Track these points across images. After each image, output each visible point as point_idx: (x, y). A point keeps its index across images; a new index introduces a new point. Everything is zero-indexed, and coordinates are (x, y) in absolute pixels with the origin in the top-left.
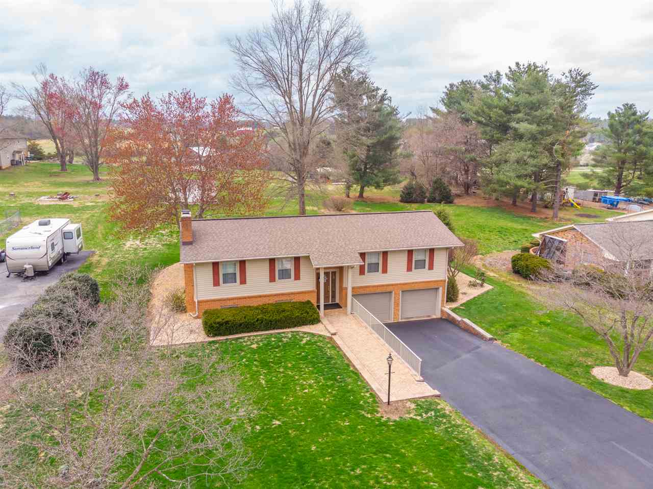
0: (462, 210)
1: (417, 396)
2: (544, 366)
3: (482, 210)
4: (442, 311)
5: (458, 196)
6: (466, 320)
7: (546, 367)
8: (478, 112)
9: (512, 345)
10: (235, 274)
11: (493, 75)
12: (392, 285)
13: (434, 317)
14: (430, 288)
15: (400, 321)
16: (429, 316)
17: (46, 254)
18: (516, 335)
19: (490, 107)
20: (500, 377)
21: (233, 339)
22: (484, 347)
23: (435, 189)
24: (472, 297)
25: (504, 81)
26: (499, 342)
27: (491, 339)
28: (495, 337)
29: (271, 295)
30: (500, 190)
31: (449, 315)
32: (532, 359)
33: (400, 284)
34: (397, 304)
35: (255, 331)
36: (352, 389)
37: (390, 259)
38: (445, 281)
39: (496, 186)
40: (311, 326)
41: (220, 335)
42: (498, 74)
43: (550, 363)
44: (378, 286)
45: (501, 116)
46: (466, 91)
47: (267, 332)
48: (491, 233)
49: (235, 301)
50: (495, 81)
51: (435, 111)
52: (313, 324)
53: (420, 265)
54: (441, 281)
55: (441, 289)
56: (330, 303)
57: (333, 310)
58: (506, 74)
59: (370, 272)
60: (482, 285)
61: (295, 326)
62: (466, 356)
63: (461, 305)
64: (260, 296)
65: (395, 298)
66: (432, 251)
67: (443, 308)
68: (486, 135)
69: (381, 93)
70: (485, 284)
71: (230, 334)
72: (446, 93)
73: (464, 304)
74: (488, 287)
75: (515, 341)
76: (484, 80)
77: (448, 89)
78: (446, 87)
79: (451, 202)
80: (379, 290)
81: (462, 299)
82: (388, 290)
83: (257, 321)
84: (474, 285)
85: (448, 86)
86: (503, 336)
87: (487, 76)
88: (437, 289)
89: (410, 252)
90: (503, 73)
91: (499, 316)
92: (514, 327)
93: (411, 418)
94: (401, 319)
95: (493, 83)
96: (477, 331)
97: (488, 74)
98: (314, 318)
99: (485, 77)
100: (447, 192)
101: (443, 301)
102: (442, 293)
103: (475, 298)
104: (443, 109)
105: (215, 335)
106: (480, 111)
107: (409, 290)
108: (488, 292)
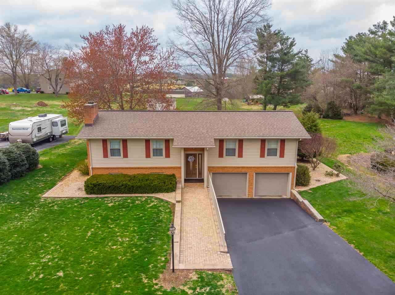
0: (348, 124)
1: (206, 268)
2: (362, 254)
3: (364, 125)
4: (291, 193)
5: (348, 115)
6: (306, 202)
7: (363, 255)
8: (367, 53)
9: (338, 228)
10: (120, 149)
11: (381, 24)
12: (247, 168)
13: (285, 197)
14: (282, 173)
15: (254, 197)
16: (281, 196)
17: (31, 133)
18: (348, 220)
19: (376, 47)
20: (307, 259)
21: (101, 198)
22: (311, 226)
23: (329, 109)
24: (324, 184)
25: (390, 27)
26: (329, 224)
27: (321, 221)
28: (326, 219)
29: (147, 168)
30: (379, 110)
31: (295, 196)
32: (352, 246)
33: (254, 167)
34: (251, 184)
35: (120, 193)
36: (154, 251)
37: (245, 146)
38: (295, 167)
39: (377, 107)
40: (166, 194)
41: (94, 193)
42: (385, 23)
43: (369, 252)
44: (235, 167)
45: (385, 54)
46: (361, 40)
47: (129, 195)
48: (365, 140)
49: (120, 170)
50: (382, 28)
51: (336, 56)
52: (167, 192)
53: (272, 153)
54: (291, 167)
55: (291, 174)
56: (197, 178)
57: (195, 184)
58: (391, 22)
59: (229, 155)
60: (337, 175)
61: (153, 193)
62: (287, 233)
63: (310, 189)
64: (138, 168)
65: (249, 178)
66: (283, 141)
67: (292, 190)
68: (372, 69)
69: (290, 41)
70: (340, 175)
71: (101, 194)
72: (346, 43)
73: (313, 188)
74: (342, 177)
75: (343, 226)
76: (373, 29)
77: (348, 41)
78: (346, 39)
79: (341, 119)
80: (235, 171)
81: (313, 184)
82: (244, 171)
83: (123, 185)
84: (330, 175)
85: (348, 38)
86: (333, 219)
87: (375, 25)
88: (288, 174)
89: (263, 141)
90: (388, 22)
91: (340, 201)
92: (349, 212)
93: (183, 291)
94: (255, 196)
95: (381, 30)
96: (311, 212)
97: (376, 24)
98: (169, 188)
99: (374, 26)
100: (338, 112)
101: (292, 184)
102: (292, 178)
103: (326, 184)
104: (342, 54)
105: (91, 193)
106: (368, 51)
107: (261, 173)
108: (341, 181)
